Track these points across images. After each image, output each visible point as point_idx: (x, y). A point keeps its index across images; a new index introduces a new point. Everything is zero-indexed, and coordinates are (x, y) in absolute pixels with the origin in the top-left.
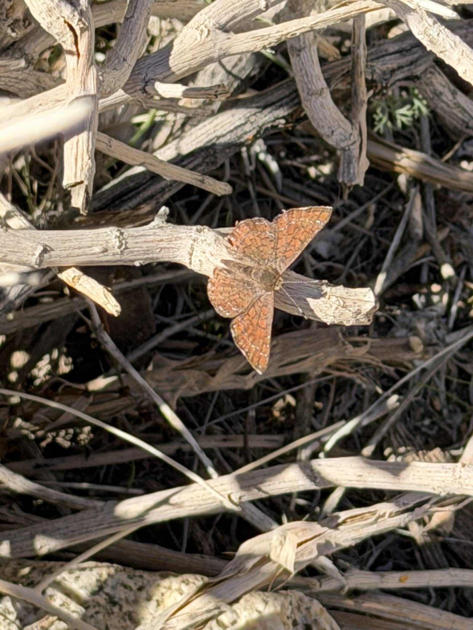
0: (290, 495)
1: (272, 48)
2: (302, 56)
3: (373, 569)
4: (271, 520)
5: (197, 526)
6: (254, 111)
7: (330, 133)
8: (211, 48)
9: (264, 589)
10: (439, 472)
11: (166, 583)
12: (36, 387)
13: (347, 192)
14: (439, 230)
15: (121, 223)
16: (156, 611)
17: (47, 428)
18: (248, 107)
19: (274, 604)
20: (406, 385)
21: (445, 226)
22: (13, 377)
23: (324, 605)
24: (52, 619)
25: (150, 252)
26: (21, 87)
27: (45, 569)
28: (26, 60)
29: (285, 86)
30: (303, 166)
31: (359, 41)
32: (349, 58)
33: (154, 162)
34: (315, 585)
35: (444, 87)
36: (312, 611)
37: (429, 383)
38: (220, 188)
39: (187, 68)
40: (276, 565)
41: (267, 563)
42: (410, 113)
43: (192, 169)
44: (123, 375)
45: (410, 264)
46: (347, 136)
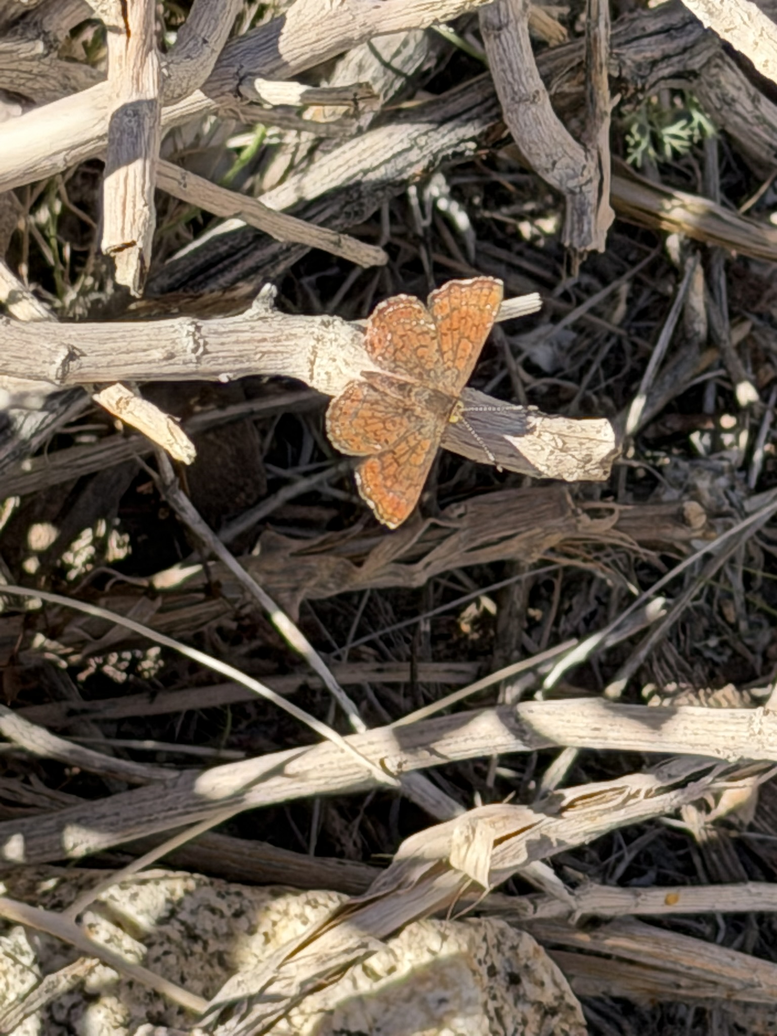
0: (486, 760)
1: (450, 24)
2: (503, 37)
3: (623, 882)
4: (454, 803)
5: (334, 813)
6: (424, 127)
7: (549, 166)
8: (348, 23)
9: (441, 916)
10: (726, 722)
11: (279, 904)
12: (70, 582)
13: (577, 263)
14: (733, 326)
15: (204, 311)
16: (263, 952)
17: (86, 651)
18: (413, 123)
19: (457, 941)
20: (678, 581)
21: (744, 319)
22: (31, 565)
23: (540, 942)
24: (90, 962)
25: (244, 359)
26: (37, 86)
27: (81, 881)
28: (45, 42)
29: (476, 86)
30: (510, 221)
31: (598, 13)
32: (583, 41)
33: (257, 212)
34: (525, 909)
35: (739, 89)
36: (521, 950)
37: (716, 578)
38: (368, 255)
39: (307, 56)
40: (460, 876)
41: (446, 871)
42: (685, 134)
43: (322, 224)
44: (211, 563)
45: (686, 382)
46: (579, 169)
